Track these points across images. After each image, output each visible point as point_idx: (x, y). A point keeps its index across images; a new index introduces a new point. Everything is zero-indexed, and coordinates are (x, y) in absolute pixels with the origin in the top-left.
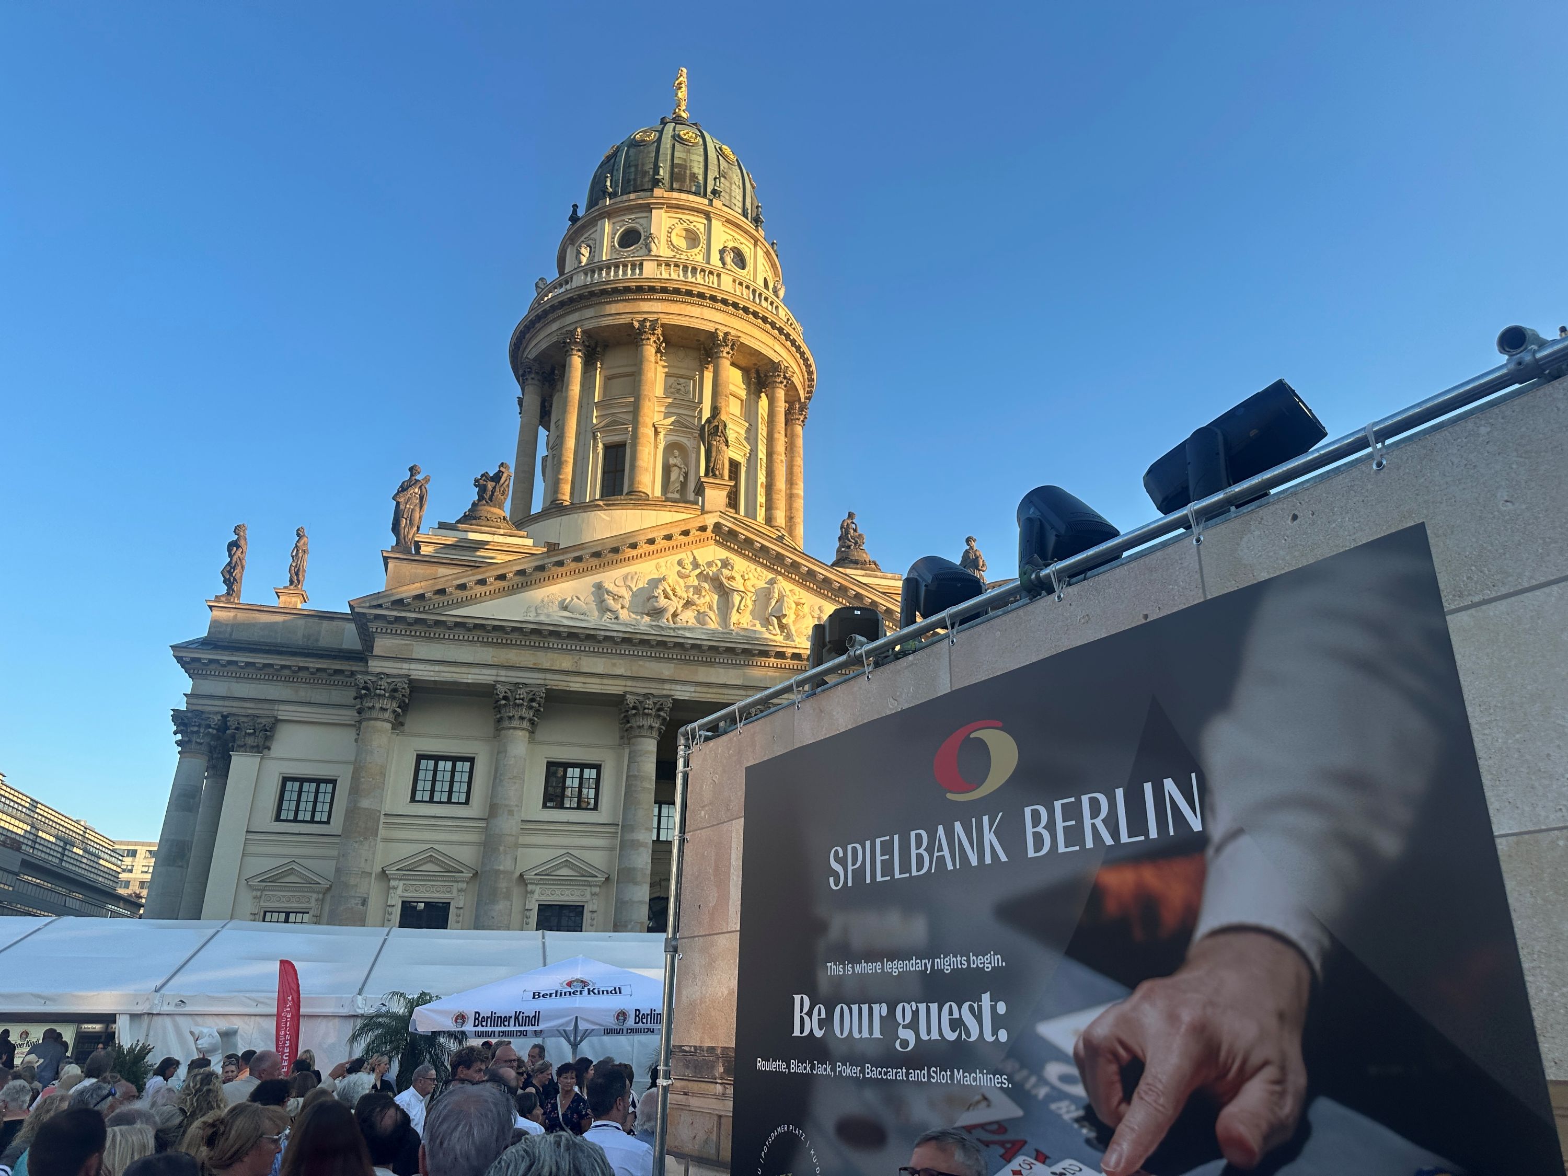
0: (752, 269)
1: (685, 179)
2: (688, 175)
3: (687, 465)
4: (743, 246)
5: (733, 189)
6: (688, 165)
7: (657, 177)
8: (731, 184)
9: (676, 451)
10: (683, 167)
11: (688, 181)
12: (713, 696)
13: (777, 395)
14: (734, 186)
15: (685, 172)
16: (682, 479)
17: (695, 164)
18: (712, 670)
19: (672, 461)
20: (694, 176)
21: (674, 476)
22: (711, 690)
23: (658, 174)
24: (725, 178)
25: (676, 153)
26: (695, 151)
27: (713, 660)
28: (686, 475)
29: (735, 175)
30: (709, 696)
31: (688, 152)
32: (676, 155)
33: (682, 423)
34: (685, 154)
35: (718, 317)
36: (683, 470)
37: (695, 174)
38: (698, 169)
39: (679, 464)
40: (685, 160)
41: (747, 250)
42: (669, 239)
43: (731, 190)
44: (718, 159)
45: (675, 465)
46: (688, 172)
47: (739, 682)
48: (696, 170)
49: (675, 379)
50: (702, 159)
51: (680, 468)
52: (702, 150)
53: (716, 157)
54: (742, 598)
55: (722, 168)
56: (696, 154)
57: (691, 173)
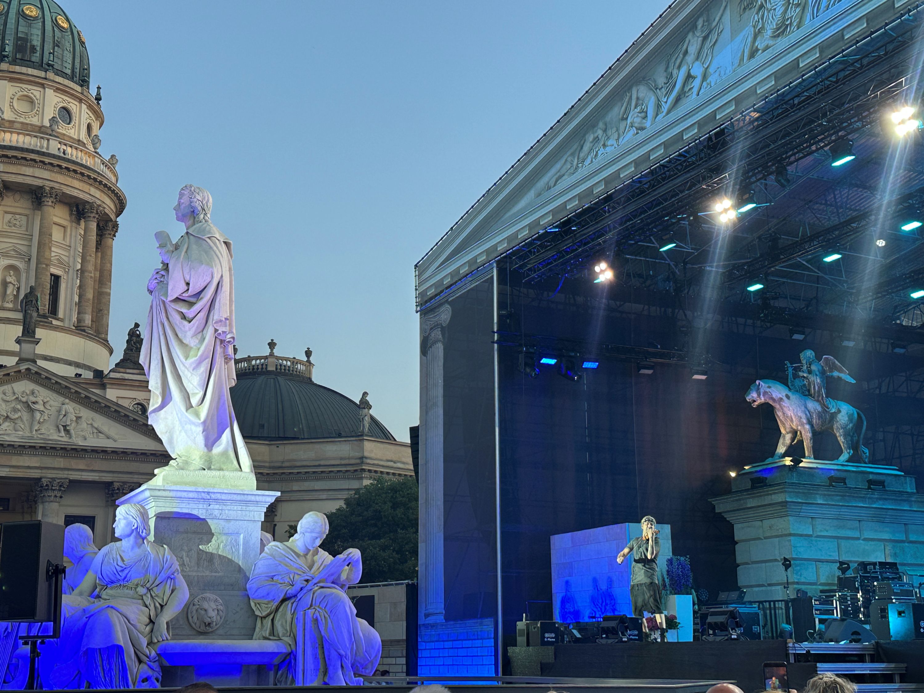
0: (77, 122)
1: (26, 51)
2: (29, 47)
3: (19, 281)
4: (71, 104)
5: (65, 54)
6: (29, 38)
7: (3, 53)
8: (63, 51)
9: (11, 271)
10: (25, 40)
11: (28, 51)
12: (20, 473)
13: (91, 226)
14: (66, 52)
15: (26, 45)
16: (15, 293)
17: (34, 38)
18: (20, 458)
19: (9, 279)
20: (33, 49)
21: (9, 291)
22: (19, 470)
23: (4, 51)
24: (59, 46)
25: (19, 27)
26: (34, 25)
27: (21, 452)
28: (18, 288)
29: (67, 42)
30: (18, 473)
31: (30, 26)
32: (20, 29)
33: (16, 251)
34: (27, 28)
35: (46, 174)
36: (16, 286)
37: (34, 46)
38: (36, 42)
39: (13, 282)
40: (27, 34)
41: (74, 107)
42: (11, 104)
43: (63, 56)
44: (54, 31)
45: (10, 283)
46: (29, 44)
47: (37, 465)
48: (35, 43)
49: (13, 215)
50: (39, 33)
51: (14, 285)
52: (40, 24)
53: (51, 27)
54: (42, 414)
55: (56, 38)
56: (36, 28)
57: (31, 45)
